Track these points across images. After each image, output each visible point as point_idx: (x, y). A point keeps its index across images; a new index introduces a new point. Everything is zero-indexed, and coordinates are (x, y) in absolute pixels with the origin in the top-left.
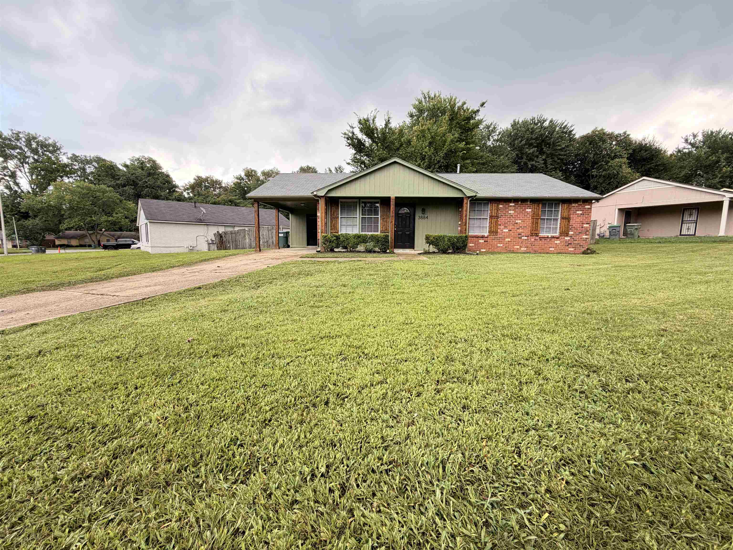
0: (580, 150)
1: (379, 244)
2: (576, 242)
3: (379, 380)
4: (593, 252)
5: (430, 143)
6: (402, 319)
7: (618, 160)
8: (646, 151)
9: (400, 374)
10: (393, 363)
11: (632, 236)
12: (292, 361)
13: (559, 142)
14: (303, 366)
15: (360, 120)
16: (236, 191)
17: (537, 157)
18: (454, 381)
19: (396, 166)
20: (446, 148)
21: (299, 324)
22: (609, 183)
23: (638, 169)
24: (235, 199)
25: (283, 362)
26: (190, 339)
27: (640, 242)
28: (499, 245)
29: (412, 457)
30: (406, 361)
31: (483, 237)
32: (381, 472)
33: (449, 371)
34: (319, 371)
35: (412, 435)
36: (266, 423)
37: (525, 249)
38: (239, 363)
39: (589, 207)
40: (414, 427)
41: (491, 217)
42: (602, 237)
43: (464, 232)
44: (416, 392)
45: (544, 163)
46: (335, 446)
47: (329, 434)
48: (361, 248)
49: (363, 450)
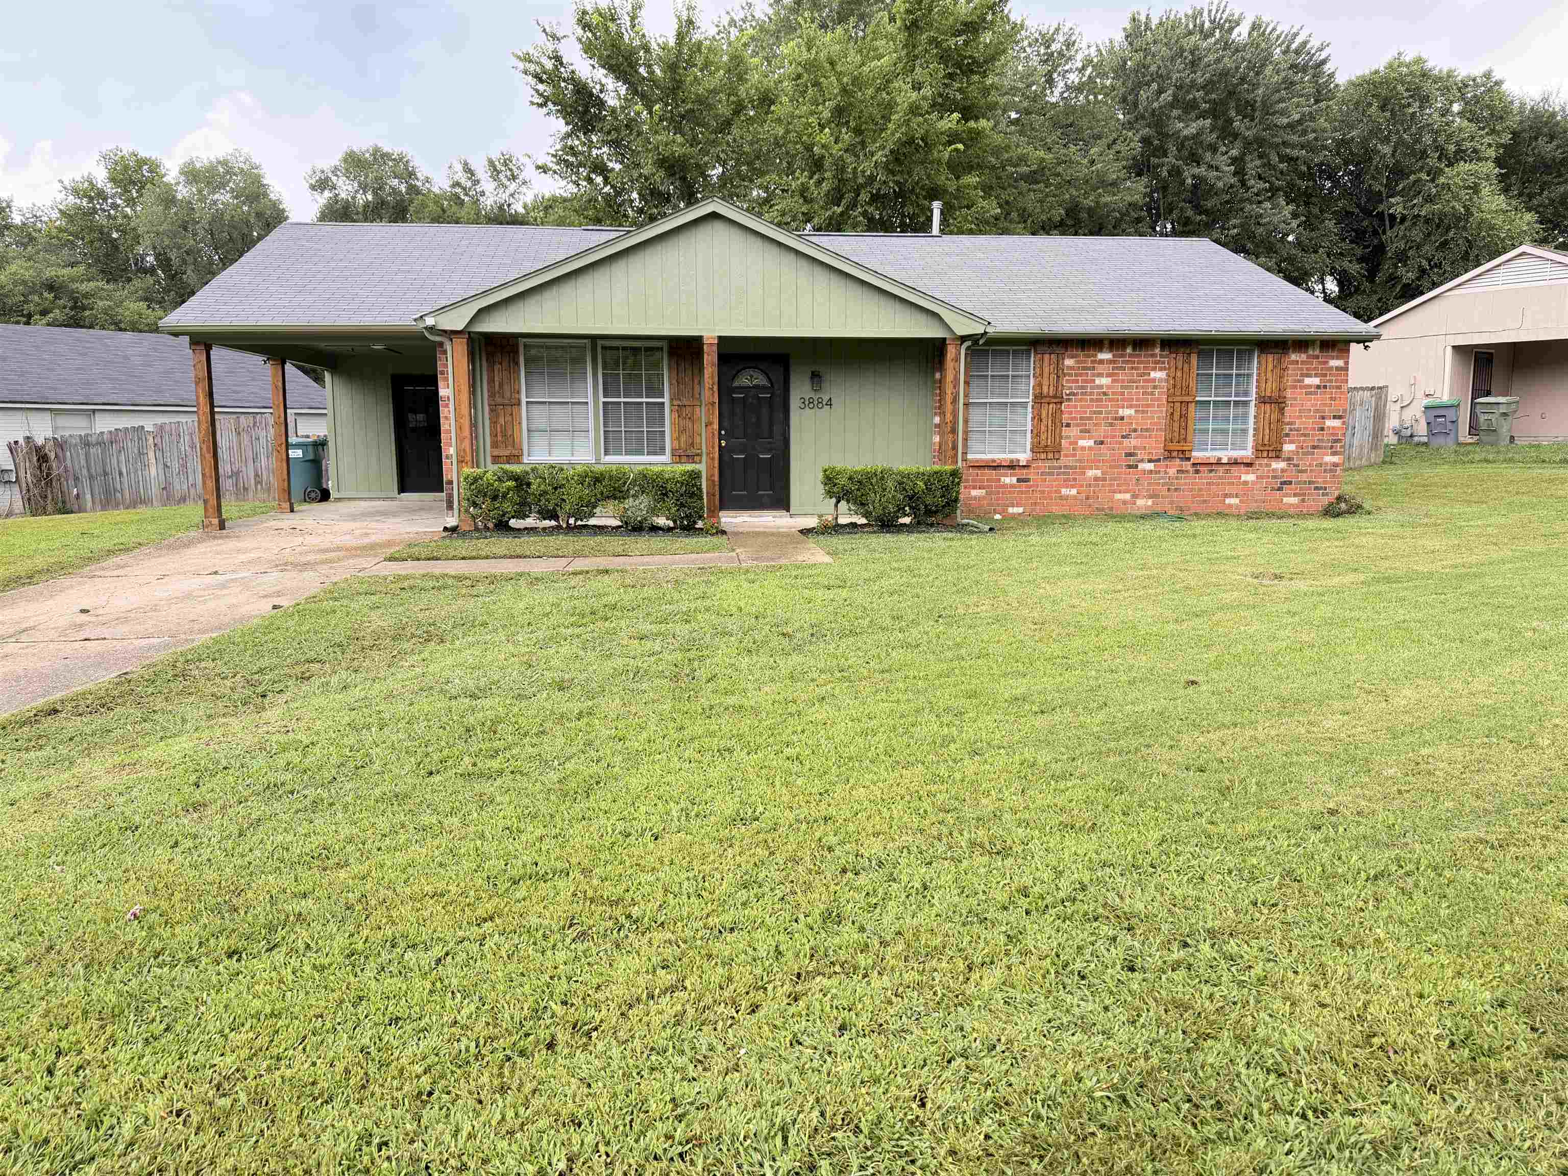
0: (1352, 127)
1: (670, 502)
2: (1304, 477)
3: (668, 984)
4: (1354, 509)
5: (839, 112)
6: (728, 806)
7: (1467, 166)
8: (1552, 138)
9: (716, 964)
10: (702, 939)
11: (1491, 438)
12: (447, 954)
13: (1282, 100)
14: (479, 963)
15: (585, 13)
16: (73, 246)
17: (1214, 149)
18: (835, 973)
19: (718, 227)
20: (893, 134)
21: (443, 841)
22: (1444, 244)
23: (1531, 197)
24: (73, 280)
25: (427, 959)
26: (136, 909)
27: (1511, 460)
28: (1064, 491)
29: (728, 1126)
30: (732, 930)
31: (1012, 466)
32: (672, 1159)
33: (826, 950)
34: (523, 975)
35: (733, 1089)
36: (423, 1097)
37: (1150, 502)
38: (307, 969)
39: (1340, 363)
40: (737, 1074)
41: (1039, 399)
42: (1406, 438)
43: (951, 453)
44: (748, 1004)
45: (1235, 174)
46: (580, 1125)
47: (565, 1103)
48: (606, 516)
49: (636, 1127)
